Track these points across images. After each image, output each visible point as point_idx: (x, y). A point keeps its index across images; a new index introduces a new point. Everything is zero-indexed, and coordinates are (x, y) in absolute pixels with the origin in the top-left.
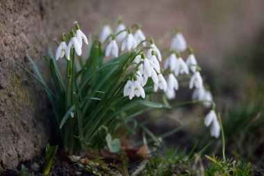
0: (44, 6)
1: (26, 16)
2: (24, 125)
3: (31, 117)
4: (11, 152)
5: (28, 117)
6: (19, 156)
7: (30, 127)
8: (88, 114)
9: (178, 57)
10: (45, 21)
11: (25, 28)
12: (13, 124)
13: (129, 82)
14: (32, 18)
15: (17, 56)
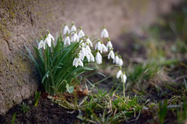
0: (33, 19)
1: (24, 26)
2: (24, 81)
3: (28, 77)
4: (18, 95)
5: (26, 77)
6: (22, 97)
7: (28, 82)
8: (57, 74)
9: (102, 43)
10: (34, 26)
11: (23, 32)
12: (18, 81)
13: (75, 59)
14: (27, 26)
15: (19, 46)
